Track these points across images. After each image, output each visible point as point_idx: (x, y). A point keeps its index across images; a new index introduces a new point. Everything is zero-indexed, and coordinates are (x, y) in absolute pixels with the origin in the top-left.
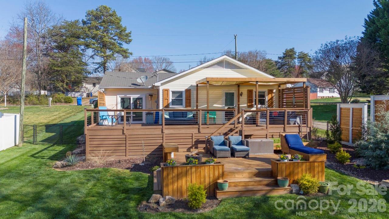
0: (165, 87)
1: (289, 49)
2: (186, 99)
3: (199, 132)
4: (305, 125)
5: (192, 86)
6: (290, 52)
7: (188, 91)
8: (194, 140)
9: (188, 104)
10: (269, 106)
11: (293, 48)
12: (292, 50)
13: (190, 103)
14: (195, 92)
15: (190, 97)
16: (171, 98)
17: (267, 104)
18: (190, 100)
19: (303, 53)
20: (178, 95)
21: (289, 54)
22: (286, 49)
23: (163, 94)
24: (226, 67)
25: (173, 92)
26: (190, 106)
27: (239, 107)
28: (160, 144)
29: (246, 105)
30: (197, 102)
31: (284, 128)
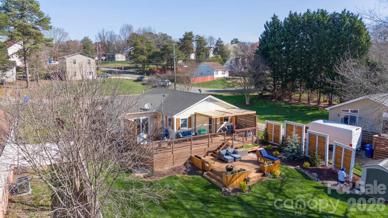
0: (178, 117)
1: (188, 32)
2: (189, 123)
3: (208, 147)
4: (255, 136)
5: (192, 115)
6: (190, 35)
7: (190, 118)
8: (206, 152)
9: (190, 126)
10: (231, 122)
11: (192, 32)
12: (191, 34)
13: (191, 125)
14: (194, 118)
15: (191, 121)
16: (181, 123)
17: (229, 121)
18: (191, 123)
19: (199, 37)
20: (184, 121)
21: (188, 37)
22: (186, 32)
23: (176, 122)
24: (210, 102)
25: (182, 120)
26: (191, 127)
27: (216, 124)
28: (190, 156)
29: (219, 123)
30: (195, 125)
31: (246, 139)
